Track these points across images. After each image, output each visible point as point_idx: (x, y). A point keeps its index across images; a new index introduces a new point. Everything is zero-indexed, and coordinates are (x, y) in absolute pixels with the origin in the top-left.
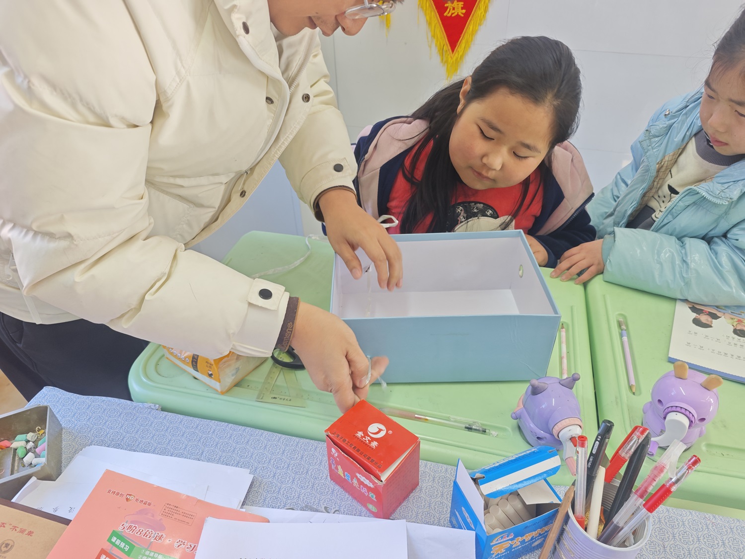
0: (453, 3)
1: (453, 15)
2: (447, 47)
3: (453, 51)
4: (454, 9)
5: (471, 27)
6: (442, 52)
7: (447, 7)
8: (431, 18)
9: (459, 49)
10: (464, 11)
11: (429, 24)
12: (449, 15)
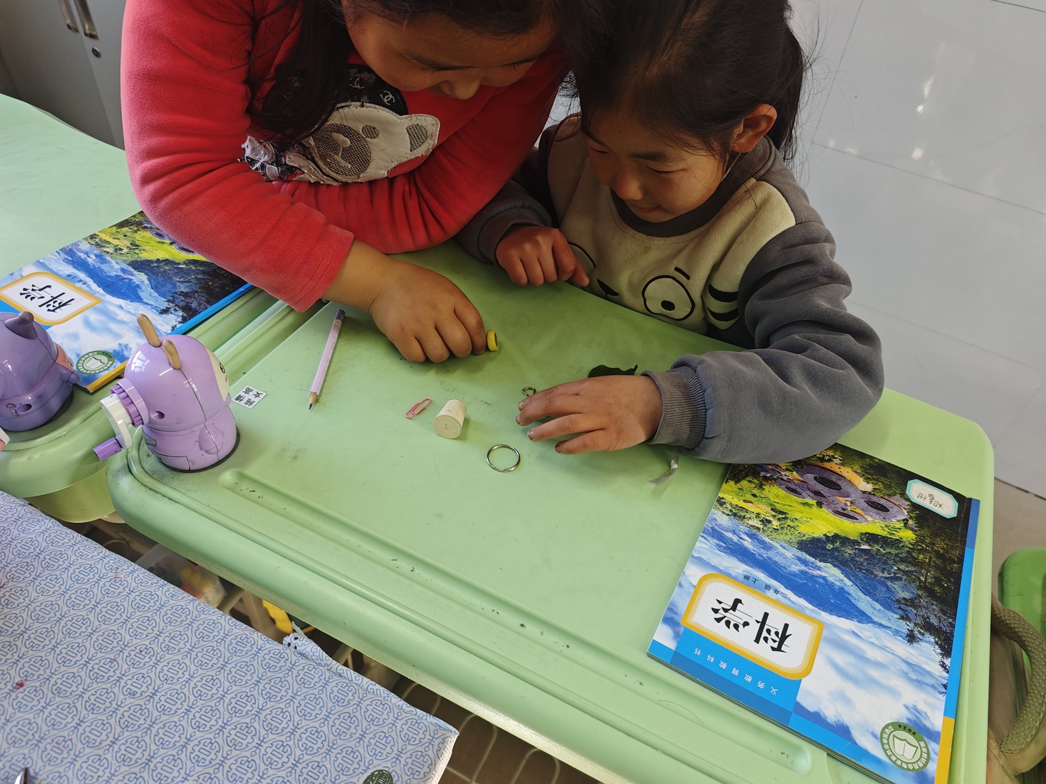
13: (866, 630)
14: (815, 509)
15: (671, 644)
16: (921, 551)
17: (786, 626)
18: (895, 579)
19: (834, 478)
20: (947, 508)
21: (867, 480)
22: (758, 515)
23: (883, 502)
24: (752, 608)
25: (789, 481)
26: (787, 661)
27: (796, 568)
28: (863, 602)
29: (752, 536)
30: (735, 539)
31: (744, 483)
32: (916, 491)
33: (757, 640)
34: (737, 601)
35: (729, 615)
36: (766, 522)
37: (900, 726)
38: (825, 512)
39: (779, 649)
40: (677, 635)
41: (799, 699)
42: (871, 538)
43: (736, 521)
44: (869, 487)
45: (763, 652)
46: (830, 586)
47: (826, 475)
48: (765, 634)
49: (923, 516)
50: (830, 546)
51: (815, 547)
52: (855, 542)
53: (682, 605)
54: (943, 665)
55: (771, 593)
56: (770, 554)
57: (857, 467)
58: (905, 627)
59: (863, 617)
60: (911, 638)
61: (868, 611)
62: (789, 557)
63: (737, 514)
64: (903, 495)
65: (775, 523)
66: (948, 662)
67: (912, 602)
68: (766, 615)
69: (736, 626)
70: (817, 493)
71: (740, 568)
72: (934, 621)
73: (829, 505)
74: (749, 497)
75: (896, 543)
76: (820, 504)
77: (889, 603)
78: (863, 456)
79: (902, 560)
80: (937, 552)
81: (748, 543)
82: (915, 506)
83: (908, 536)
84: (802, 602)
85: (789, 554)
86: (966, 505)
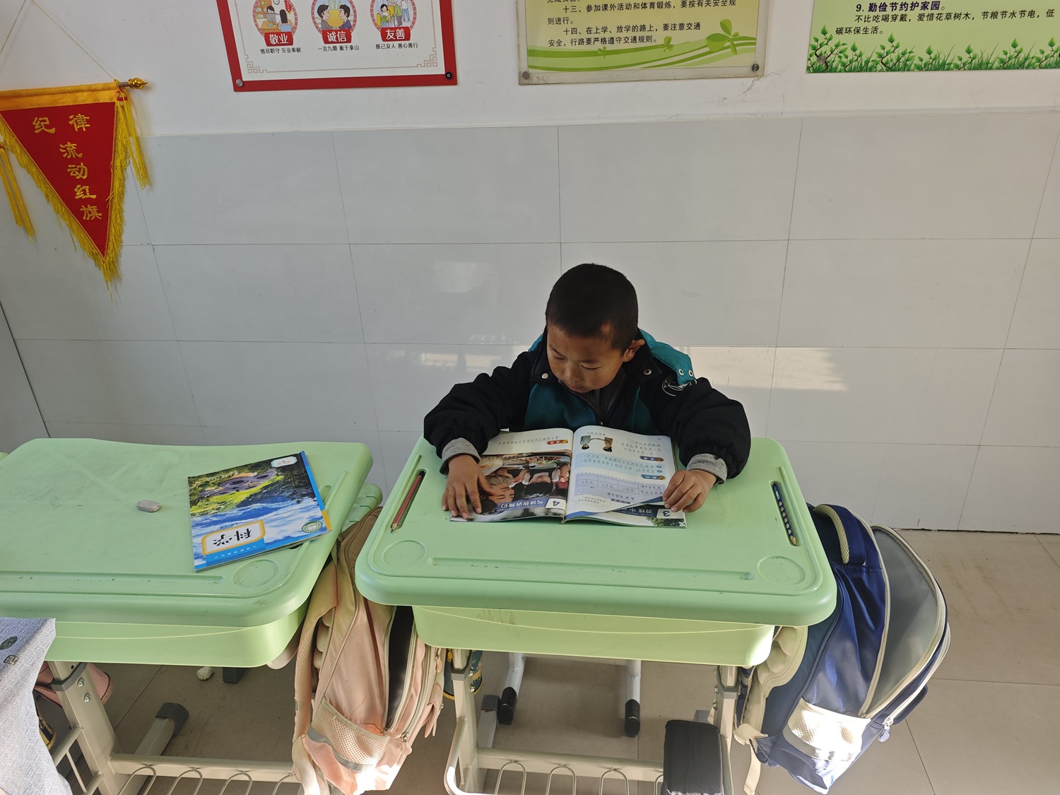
0: (87, 207)
1: (92, 219)
2: (96, 250)
3: (103, 254)
4: (90, 213)
5: (113, 229)
6: (94, 256)
7: (83, 211)
8: (70, 221)
9: (109, 252)
10: (100, 214)
11: (71, 228)
12: (88, 218)
13: (280, 511)
14: (237, 493)
15: (205, 562)
16: (289, 478)
17: (248, 530)
18: (282, 492)
19: (238, 480)
20: (293, 461)
21: (253, 472)
22: (213, 509)
23: (264, 475)
24: (230, 533)
25: (219, 492)
26: (255, 536)
27: (241, 513)
28: (274, 505)
29: (215, 516)
30: (208, 521)
31: (199, 504)
32: (275, 464)
33: (238, 539)
34: (222, 537)
35: (222, 541)
36: (218, 509)
37: (307, 524)
38: (241, 492)
39: (249, 536)
40: (204, 559)
41: (265, 542)
42: (266, 487)
43: (204, 516)
44: (256, 474)
45: (244, 541)
46: (259, 509)
47: (234, 481)
48: (240, 537)
49: (283, 469)
50: (250, 500)
51: (245, 503)
52: (260, 493)
53: (200, 551)
54: (315, 501)
55: (235, 525)
56: (227, 516)
57: (246, 471)
58: (295, 501)
59: (276, 509)
60: (299, 502)
61: (278, 506)
62: (236, 512)
63: (202, 514)
64: (271, 468)
65: (223, 507)
66: (315, 499)
67: (293, 494)
68: (237, 532)
69: (227, 542)
70: (234, 488)
71: (217, 527)
72: (304, 493)
73: (242, 489)
74: (205, 506)
75: (277, 482)
76: (238, 491)
77: (284, 500)
78: (246, 466)
79: (282, 485)
80: (295, 475)
81: (215, 519)
82: (278, 468)
83: (281, 478)
84: (250, 520)
85: (235, 511)
86: (299, 457)
